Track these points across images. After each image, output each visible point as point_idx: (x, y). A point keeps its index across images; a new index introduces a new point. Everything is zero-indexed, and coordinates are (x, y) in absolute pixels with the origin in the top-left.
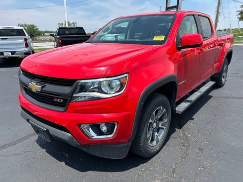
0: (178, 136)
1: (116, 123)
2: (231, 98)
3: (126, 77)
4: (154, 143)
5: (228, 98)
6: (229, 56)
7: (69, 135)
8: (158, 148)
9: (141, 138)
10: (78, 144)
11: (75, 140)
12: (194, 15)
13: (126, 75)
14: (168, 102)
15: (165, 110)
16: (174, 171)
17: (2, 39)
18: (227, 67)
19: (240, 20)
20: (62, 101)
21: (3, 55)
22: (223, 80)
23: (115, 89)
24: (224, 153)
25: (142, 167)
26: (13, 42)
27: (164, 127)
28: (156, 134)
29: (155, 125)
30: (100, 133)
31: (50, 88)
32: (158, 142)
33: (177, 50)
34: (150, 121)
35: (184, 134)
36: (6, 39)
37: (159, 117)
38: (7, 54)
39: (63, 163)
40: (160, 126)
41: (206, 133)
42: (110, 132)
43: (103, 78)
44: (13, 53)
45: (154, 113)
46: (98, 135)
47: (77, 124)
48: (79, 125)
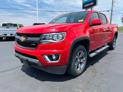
0: (91, 68)
1: (60, 54)
2: (118, 54)
3: (65, 33)
4: (79, 69)
5: (116, 54)
6: (116, 34)
7: (38, 60)
8: (81, 72)
9: (72, 64)
10: (42, 65)
11: (40, 63)
12: (97, 13)
13: (65, 32)
14: (86, 50)
15: (84, 53)
16: (88, 82)
17: (7, 28)
18: (116, 40)
19: (122, 22)
20: (35, 44)
21: (7, 35)
22: (114, 46)
23: (59, 39)
24: (114, 75)
25: (73, 80)
26: (12, 29)
27: (84, 62)
28: (80, 65)
29: (79, 60)
30: (52, 60)
31: (30, 39)
32: (80, 69)
33: (90, 26)
34: (77, 57)
35: (94, 68)
36: (9, 28)
37: (81, 56)
38: (9, 35)
39: (34, 78)
40: (82, 61)
41: (105, 67)
42: (57, 59)
43: (54, 33)
44: (11, 34)
45: (78, 53)
46: (51, 61)
47: (41, 55)
48: (43, 55)
